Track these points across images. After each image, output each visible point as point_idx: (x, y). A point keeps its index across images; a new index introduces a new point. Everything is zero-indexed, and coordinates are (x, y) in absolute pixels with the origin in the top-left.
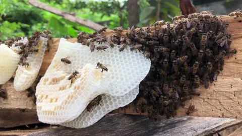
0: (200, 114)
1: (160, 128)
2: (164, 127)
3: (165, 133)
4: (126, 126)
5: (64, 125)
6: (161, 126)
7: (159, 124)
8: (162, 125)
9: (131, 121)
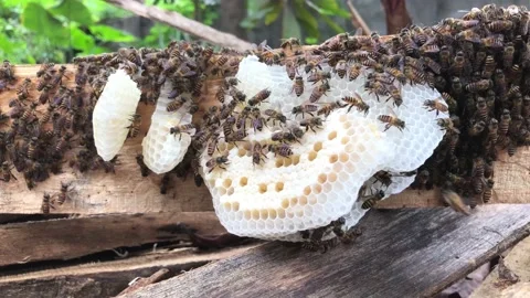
0: (523, 199)
1: (432, 231)
2: (437, 229)
3: (445, 241)
4: (378, 232)
5: (286, 239)
6: (432, 227)
7: (427, 224)
8: (433, 225)
9: (382, 222)
